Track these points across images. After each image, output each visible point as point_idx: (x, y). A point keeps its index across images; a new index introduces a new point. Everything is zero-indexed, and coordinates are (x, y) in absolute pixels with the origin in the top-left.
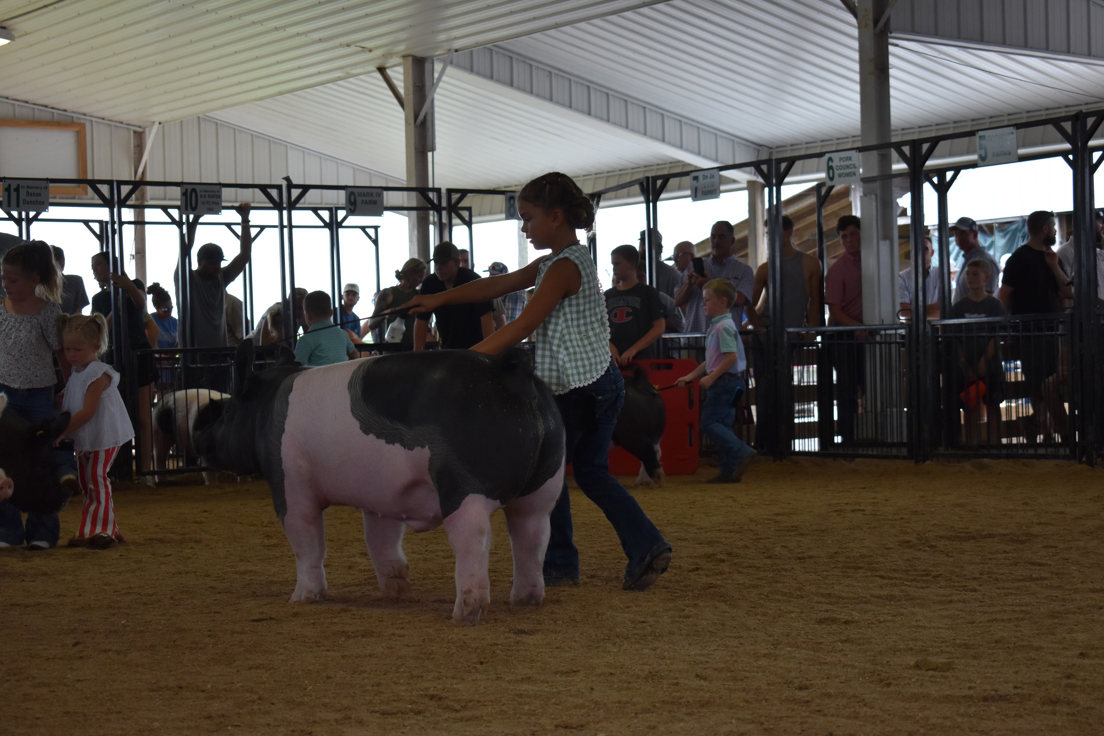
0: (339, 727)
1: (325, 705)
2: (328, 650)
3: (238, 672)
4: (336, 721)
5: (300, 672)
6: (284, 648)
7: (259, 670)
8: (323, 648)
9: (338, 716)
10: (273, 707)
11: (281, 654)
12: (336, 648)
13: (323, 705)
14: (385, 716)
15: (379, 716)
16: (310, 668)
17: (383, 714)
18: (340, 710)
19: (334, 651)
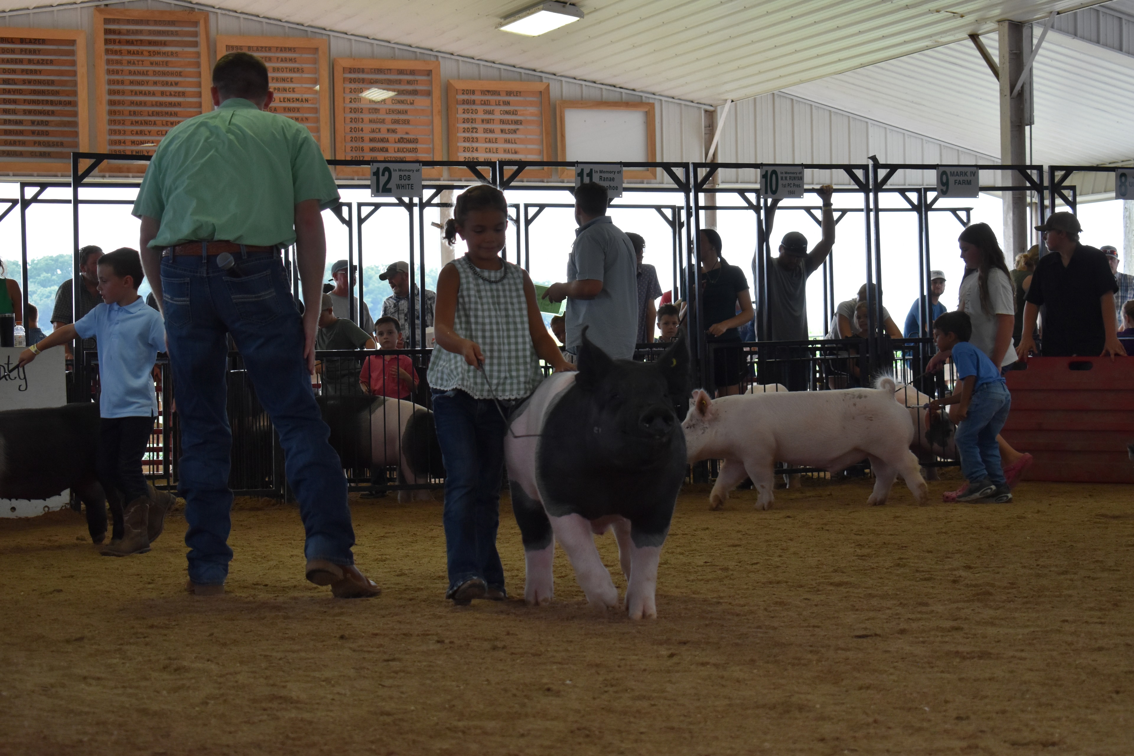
2: (942, 672)
3: (847, 691)
4: (962, 749)
5: (915, 695)
6: (894, 667)
7: (869, 691)
8: (936, 669)
9: (964, 744)
10: (890, 731)
11: (891, 674)
12: (951, 670)
13: (945, 731)
14: (1016, 747)
15: (1009, 746)
16: (925, 690)
17: (1013, 745)
18: (964, 739)
19: (949, 673)
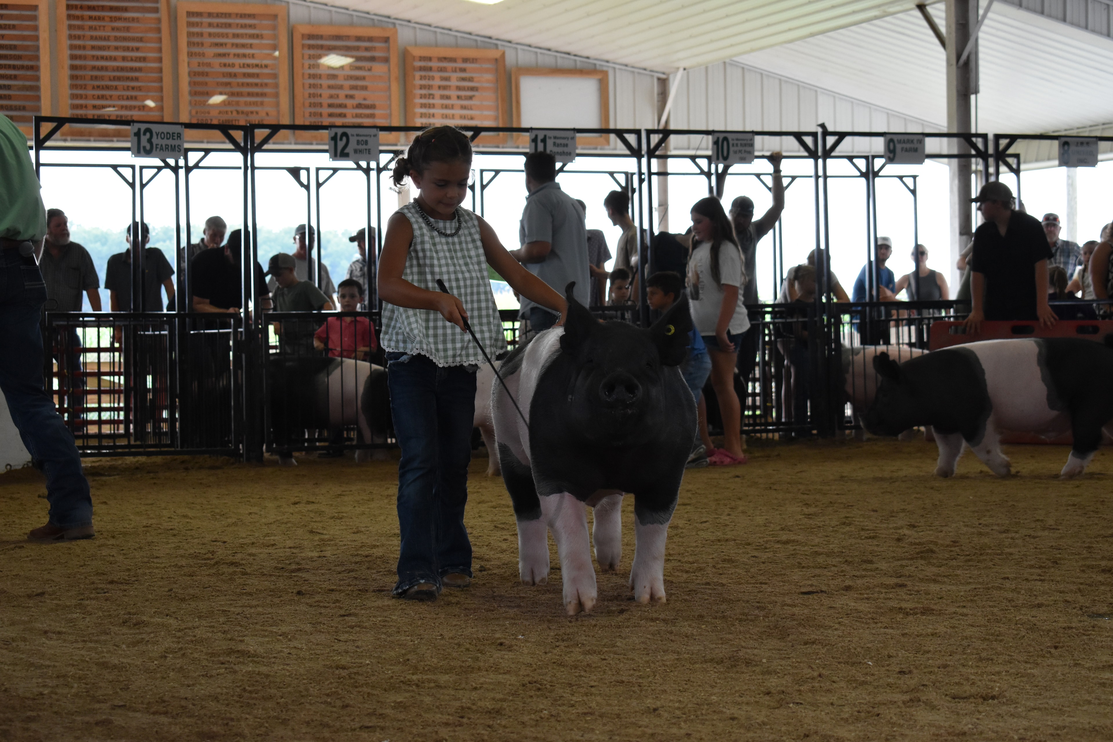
0: (908, 710)
2: (886, 627)
3: (793, 646)
4: (904, 703)
5: (859, 650)
6: (839, 623)
7: (814, 646)
8: (879, 625)
9: (906, 697)
10: (835, 685)
11: (836, 629)
12: (894, 626)
13: (888, 685)
14: (957, 700)
16: (869, 645)
17: (954, 698)
19: (892, 628)
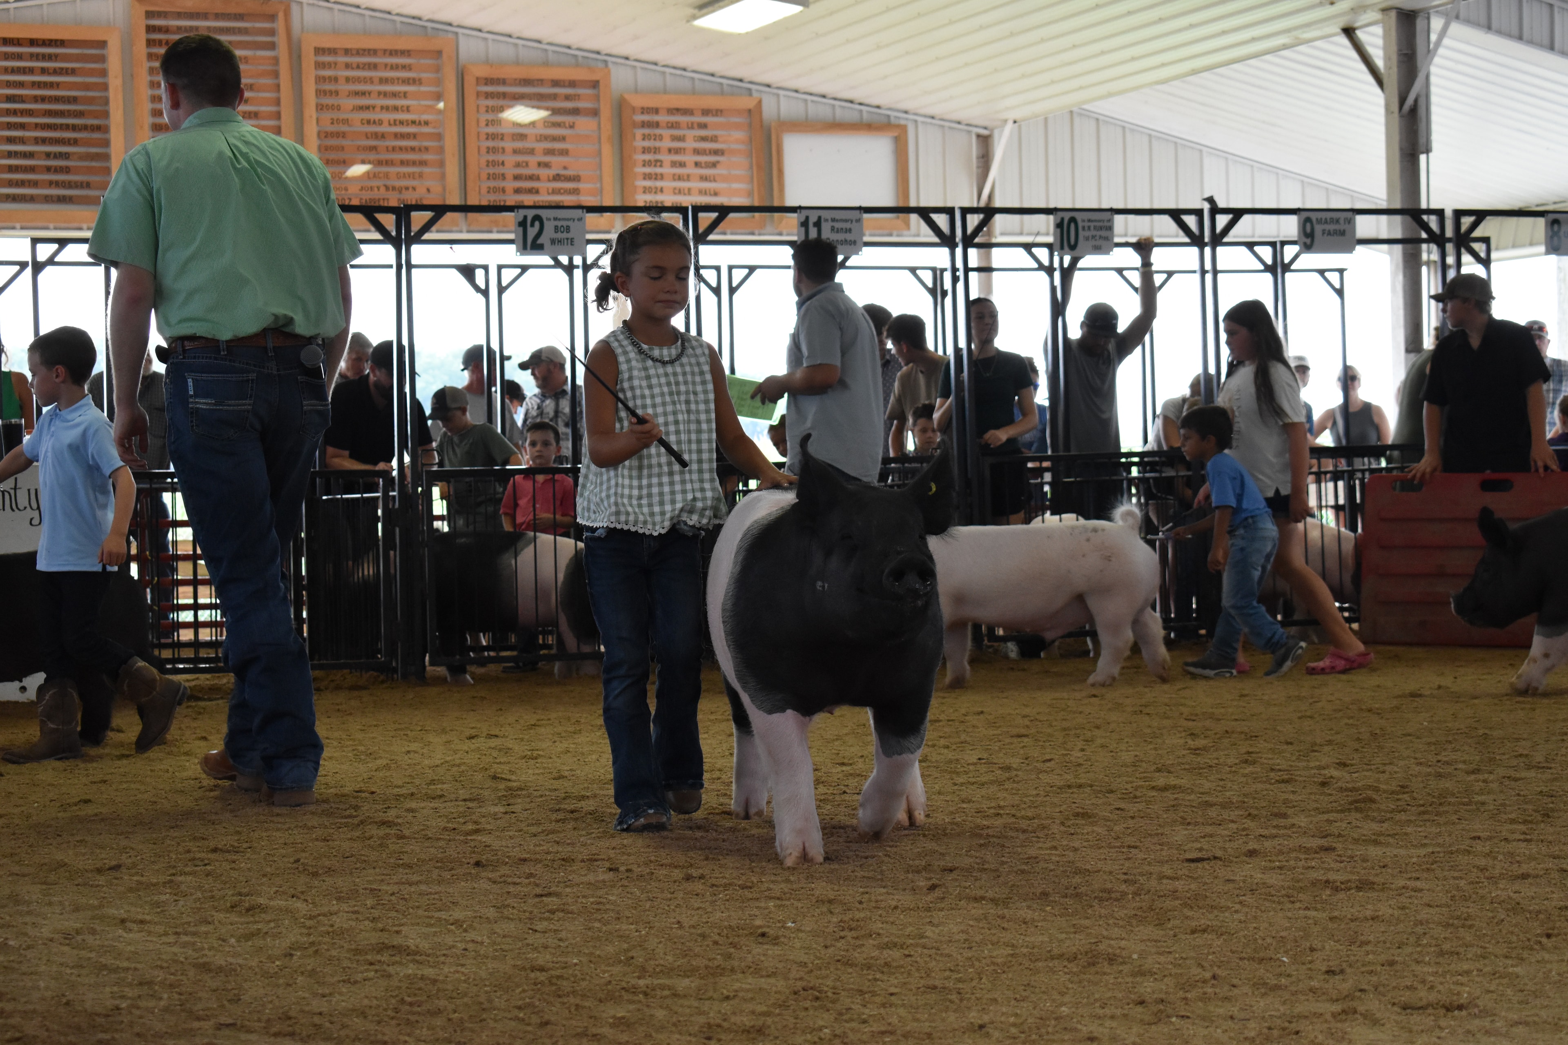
0: (1339, 1025)
1: (1312, 990)
2: (1307, 909)
3: (1175, 936)
4: (1334, 1015)
5: (1269, 940)
6: (1240, 903)
7: (1206, 935)
8: (1298, 905)
9: (1337, 1008)
10: (1236, 991)
11: (1236, 912)
12: (1319, 906)
13: (1311, 990)
14: (1408, 1011)
15: (1399, 1010)
16: (1283, 934)
17: (1405, 1009)
18: (1337, 1000)
19: (1316, 909)
